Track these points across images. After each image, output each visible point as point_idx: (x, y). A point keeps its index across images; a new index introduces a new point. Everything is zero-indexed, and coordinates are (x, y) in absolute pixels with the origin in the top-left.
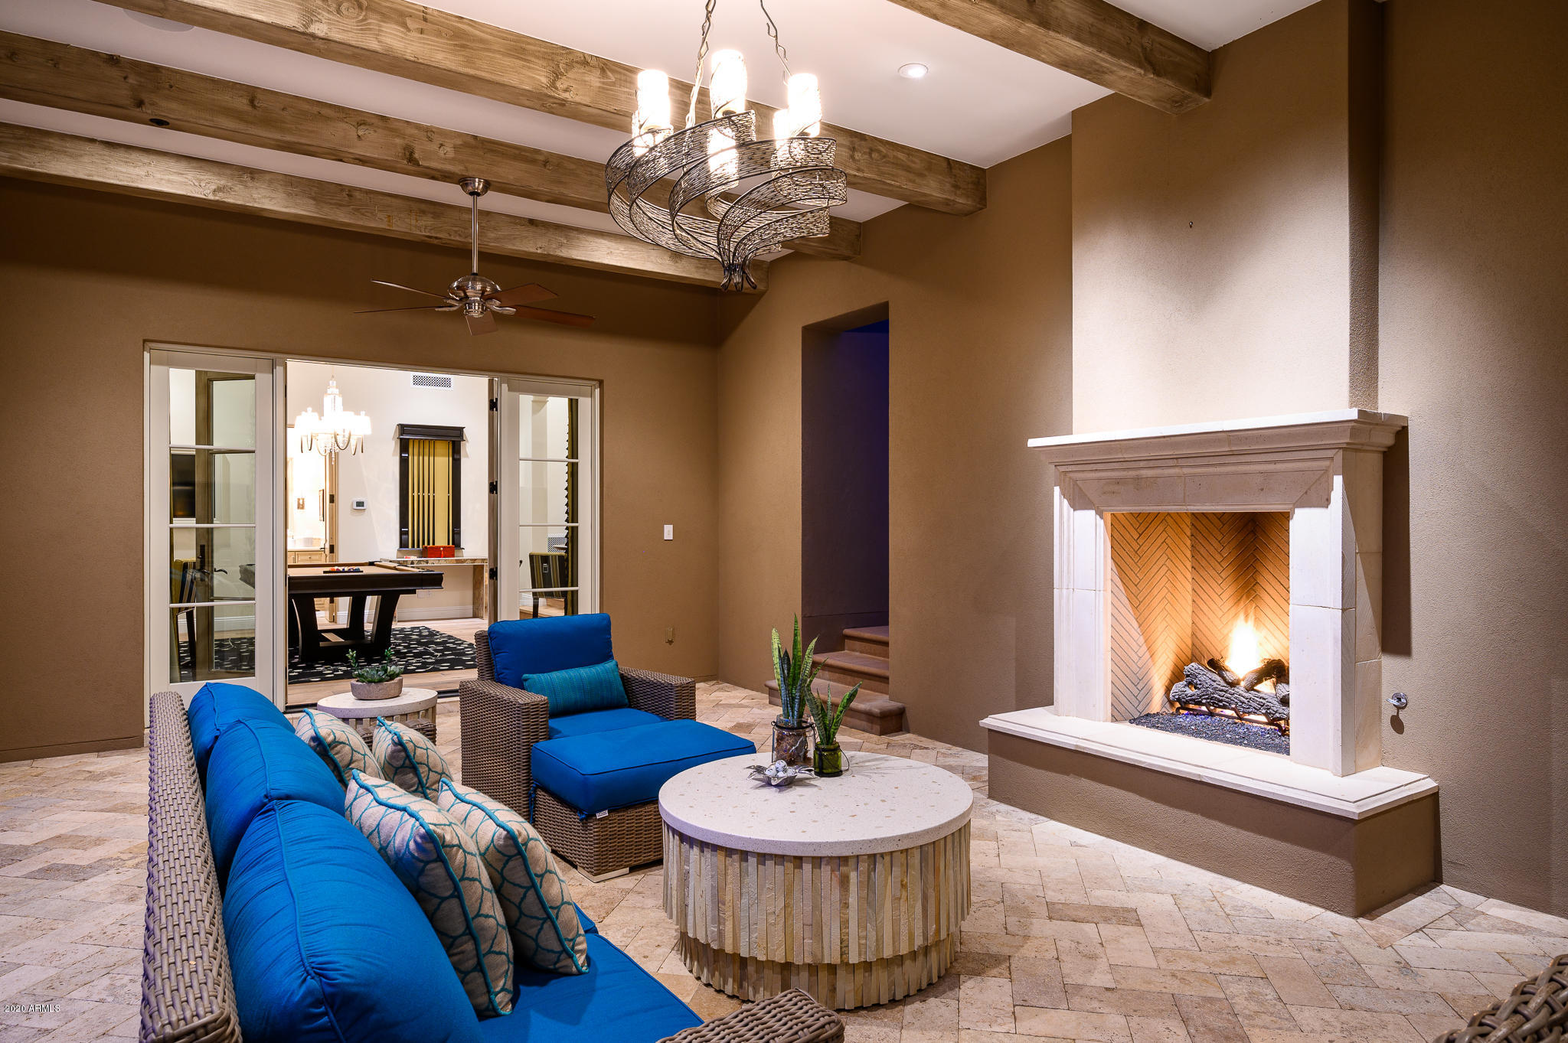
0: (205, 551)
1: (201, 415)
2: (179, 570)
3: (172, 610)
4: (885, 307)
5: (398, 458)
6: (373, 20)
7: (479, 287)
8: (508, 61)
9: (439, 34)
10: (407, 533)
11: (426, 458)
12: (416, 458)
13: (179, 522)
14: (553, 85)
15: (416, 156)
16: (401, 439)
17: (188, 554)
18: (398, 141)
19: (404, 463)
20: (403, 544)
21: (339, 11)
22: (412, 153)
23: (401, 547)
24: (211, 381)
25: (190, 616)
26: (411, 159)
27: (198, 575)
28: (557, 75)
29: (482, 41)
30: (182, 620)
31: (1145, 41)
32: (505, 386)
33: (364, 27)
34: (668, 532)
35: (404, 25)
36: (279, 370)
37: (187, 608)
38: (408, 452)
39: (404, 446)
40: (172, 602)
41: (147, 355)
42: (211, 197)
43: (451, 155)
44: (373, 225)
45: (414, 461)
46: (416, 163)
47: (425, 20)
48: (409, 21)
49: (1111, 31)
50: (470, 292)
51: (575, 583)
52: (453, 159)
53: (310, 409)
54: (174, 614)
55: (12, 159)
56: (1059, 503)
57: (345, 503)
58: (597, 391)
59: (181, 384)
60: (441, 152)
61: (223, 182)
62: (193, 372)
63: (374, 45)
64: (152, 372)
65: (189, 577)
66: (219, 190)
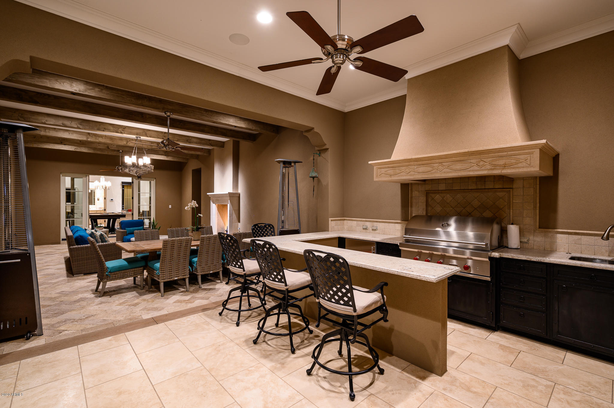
0: (73, 209)
1: (72, 184)
2: (67, 213)
3: (66, 220)
4: (201, 168)
5: (121, 189)
6: (97, 138)
7: (121, 168)
8: (119, 141)
9: (108, 138)
10: (124, 206)
11: (129, 189)
12: (126, 189)
13: (67, 203)
14: (127, 143)
15: (109, 147)
16: (122, 185)
17: (69, 210)
18: (106, 145)
19: (123, 191)
20: (123, 209)
21: (92, 137)
22: (108, 147)
23: (122, 209)
24: (74, 178)
25: (69, 222)
26: (108, 148)
27: (71, 215)
28: (128, 142)
29: (115, 138)
30: (68, 222)
31: (210, 142)
32: (135, 179)
33: (96, 139)
34: (170, 207)
35: (102, 138)
36: (88, 177)
37: (69, 220)
38: (124, 188)
39: (123, 187)
40: (66, 219)
41: (61, 175)
42: (74, 150)
43: (116, 147)
44: (104, 153)
45: (125, 190)
46: (109, 148)
47: (106, 137)
48: (103, 137)
49: (203, 142)
50: (119, 169)
51: (150, 216)
52: (116, 148)
53: (97, 181)
54: (66, 221)
55: (38, 146)
56: (211, 203)
57: (108, 199)
58: (155, 180)
59: (68, 180)
60: (114, 147)
61: (76, 148)
62: (70, 178)
63: (98, 141)
64: (62, 178)
65: (69, 216)
66: (75, 149)
